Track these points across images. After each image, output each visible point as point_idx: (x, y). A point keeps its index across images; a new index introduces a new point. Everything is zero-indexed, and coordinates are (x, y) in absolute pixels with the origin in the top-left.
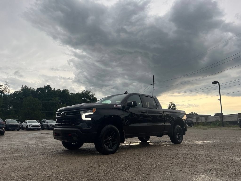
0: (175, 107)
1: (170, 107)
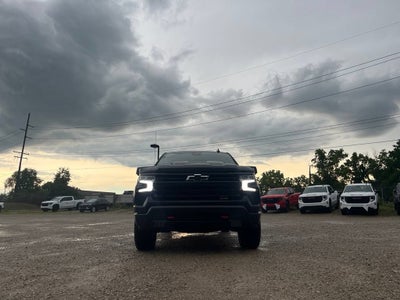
0: (68, 177)
1: (58, 175)
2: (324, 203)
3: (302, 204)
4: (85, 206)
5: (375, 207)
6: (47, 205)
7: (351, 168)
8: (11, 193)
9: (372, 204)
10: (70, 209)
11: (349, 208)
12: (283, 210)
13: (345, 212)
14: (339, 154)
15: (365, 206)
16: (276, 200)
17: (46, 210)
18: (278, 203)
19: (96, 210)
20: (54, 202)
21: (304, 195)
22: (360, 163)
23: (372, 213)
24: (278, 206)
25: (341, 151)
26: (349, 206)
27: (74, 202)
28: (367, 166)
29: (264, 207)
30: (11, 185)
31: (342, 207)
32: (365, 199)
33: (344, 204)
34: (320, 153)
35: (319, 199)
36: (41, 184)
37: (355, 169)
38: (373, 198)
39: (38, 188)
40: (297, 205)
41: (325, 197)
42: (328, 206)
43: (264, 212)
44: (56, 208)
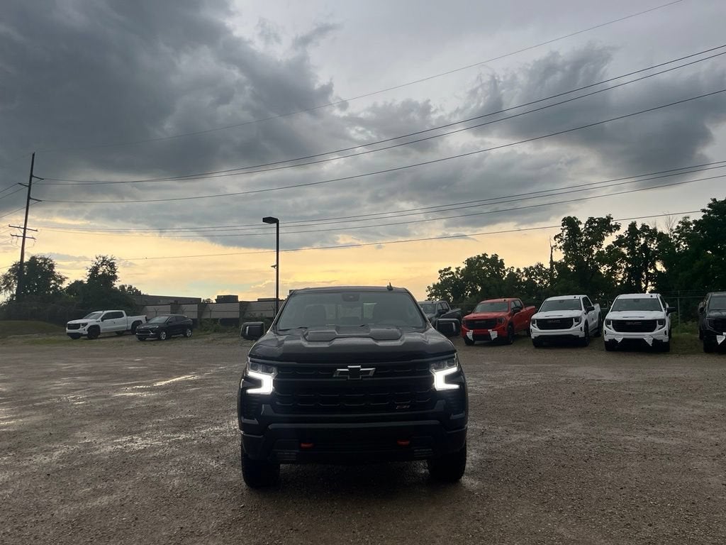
0: (114, 273)
1: (94, 270)
2: (575, 330)
3: (536, 331)
4: (147, 331)
5: (665, 339)
6: (77, 326)
7: (625, 250)
8: (10, 302)
9: (660, 333)
10: (120, 334)
11: (619, 340)
12: (502, 341)
13: (612, 346)
14: (604, 225)
15: (648, 337)
16: (492, 323)
17: (76, 337)
18: (493, 328)
19: (168, 338)
20: (90, 321)
21: (539, 315)
22: (642, 241)
23: (659, 348)
24: (494, 334)
25: (609, 219)
26: (620, 336)
27: (126, 321)
28: (653, 246)
29: (470, 334)
30: (9, 287)
31: (607, 338)
32: (649, 325)
33: (610, 333)
34: (571, 223)
35: (566, 323)
36: (65, 285)
37: (632, 252)
38: (662, 322)
39: (58, 293)
40: (529, 331)
41: (578, 319)
42: (582, 334)
43: (469, 343)
44: (94, 332)
